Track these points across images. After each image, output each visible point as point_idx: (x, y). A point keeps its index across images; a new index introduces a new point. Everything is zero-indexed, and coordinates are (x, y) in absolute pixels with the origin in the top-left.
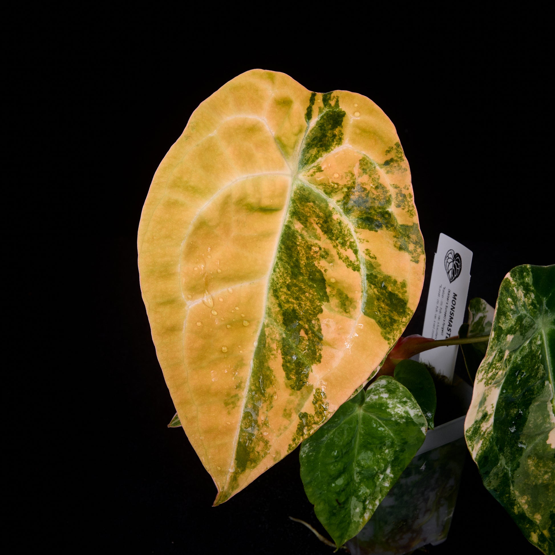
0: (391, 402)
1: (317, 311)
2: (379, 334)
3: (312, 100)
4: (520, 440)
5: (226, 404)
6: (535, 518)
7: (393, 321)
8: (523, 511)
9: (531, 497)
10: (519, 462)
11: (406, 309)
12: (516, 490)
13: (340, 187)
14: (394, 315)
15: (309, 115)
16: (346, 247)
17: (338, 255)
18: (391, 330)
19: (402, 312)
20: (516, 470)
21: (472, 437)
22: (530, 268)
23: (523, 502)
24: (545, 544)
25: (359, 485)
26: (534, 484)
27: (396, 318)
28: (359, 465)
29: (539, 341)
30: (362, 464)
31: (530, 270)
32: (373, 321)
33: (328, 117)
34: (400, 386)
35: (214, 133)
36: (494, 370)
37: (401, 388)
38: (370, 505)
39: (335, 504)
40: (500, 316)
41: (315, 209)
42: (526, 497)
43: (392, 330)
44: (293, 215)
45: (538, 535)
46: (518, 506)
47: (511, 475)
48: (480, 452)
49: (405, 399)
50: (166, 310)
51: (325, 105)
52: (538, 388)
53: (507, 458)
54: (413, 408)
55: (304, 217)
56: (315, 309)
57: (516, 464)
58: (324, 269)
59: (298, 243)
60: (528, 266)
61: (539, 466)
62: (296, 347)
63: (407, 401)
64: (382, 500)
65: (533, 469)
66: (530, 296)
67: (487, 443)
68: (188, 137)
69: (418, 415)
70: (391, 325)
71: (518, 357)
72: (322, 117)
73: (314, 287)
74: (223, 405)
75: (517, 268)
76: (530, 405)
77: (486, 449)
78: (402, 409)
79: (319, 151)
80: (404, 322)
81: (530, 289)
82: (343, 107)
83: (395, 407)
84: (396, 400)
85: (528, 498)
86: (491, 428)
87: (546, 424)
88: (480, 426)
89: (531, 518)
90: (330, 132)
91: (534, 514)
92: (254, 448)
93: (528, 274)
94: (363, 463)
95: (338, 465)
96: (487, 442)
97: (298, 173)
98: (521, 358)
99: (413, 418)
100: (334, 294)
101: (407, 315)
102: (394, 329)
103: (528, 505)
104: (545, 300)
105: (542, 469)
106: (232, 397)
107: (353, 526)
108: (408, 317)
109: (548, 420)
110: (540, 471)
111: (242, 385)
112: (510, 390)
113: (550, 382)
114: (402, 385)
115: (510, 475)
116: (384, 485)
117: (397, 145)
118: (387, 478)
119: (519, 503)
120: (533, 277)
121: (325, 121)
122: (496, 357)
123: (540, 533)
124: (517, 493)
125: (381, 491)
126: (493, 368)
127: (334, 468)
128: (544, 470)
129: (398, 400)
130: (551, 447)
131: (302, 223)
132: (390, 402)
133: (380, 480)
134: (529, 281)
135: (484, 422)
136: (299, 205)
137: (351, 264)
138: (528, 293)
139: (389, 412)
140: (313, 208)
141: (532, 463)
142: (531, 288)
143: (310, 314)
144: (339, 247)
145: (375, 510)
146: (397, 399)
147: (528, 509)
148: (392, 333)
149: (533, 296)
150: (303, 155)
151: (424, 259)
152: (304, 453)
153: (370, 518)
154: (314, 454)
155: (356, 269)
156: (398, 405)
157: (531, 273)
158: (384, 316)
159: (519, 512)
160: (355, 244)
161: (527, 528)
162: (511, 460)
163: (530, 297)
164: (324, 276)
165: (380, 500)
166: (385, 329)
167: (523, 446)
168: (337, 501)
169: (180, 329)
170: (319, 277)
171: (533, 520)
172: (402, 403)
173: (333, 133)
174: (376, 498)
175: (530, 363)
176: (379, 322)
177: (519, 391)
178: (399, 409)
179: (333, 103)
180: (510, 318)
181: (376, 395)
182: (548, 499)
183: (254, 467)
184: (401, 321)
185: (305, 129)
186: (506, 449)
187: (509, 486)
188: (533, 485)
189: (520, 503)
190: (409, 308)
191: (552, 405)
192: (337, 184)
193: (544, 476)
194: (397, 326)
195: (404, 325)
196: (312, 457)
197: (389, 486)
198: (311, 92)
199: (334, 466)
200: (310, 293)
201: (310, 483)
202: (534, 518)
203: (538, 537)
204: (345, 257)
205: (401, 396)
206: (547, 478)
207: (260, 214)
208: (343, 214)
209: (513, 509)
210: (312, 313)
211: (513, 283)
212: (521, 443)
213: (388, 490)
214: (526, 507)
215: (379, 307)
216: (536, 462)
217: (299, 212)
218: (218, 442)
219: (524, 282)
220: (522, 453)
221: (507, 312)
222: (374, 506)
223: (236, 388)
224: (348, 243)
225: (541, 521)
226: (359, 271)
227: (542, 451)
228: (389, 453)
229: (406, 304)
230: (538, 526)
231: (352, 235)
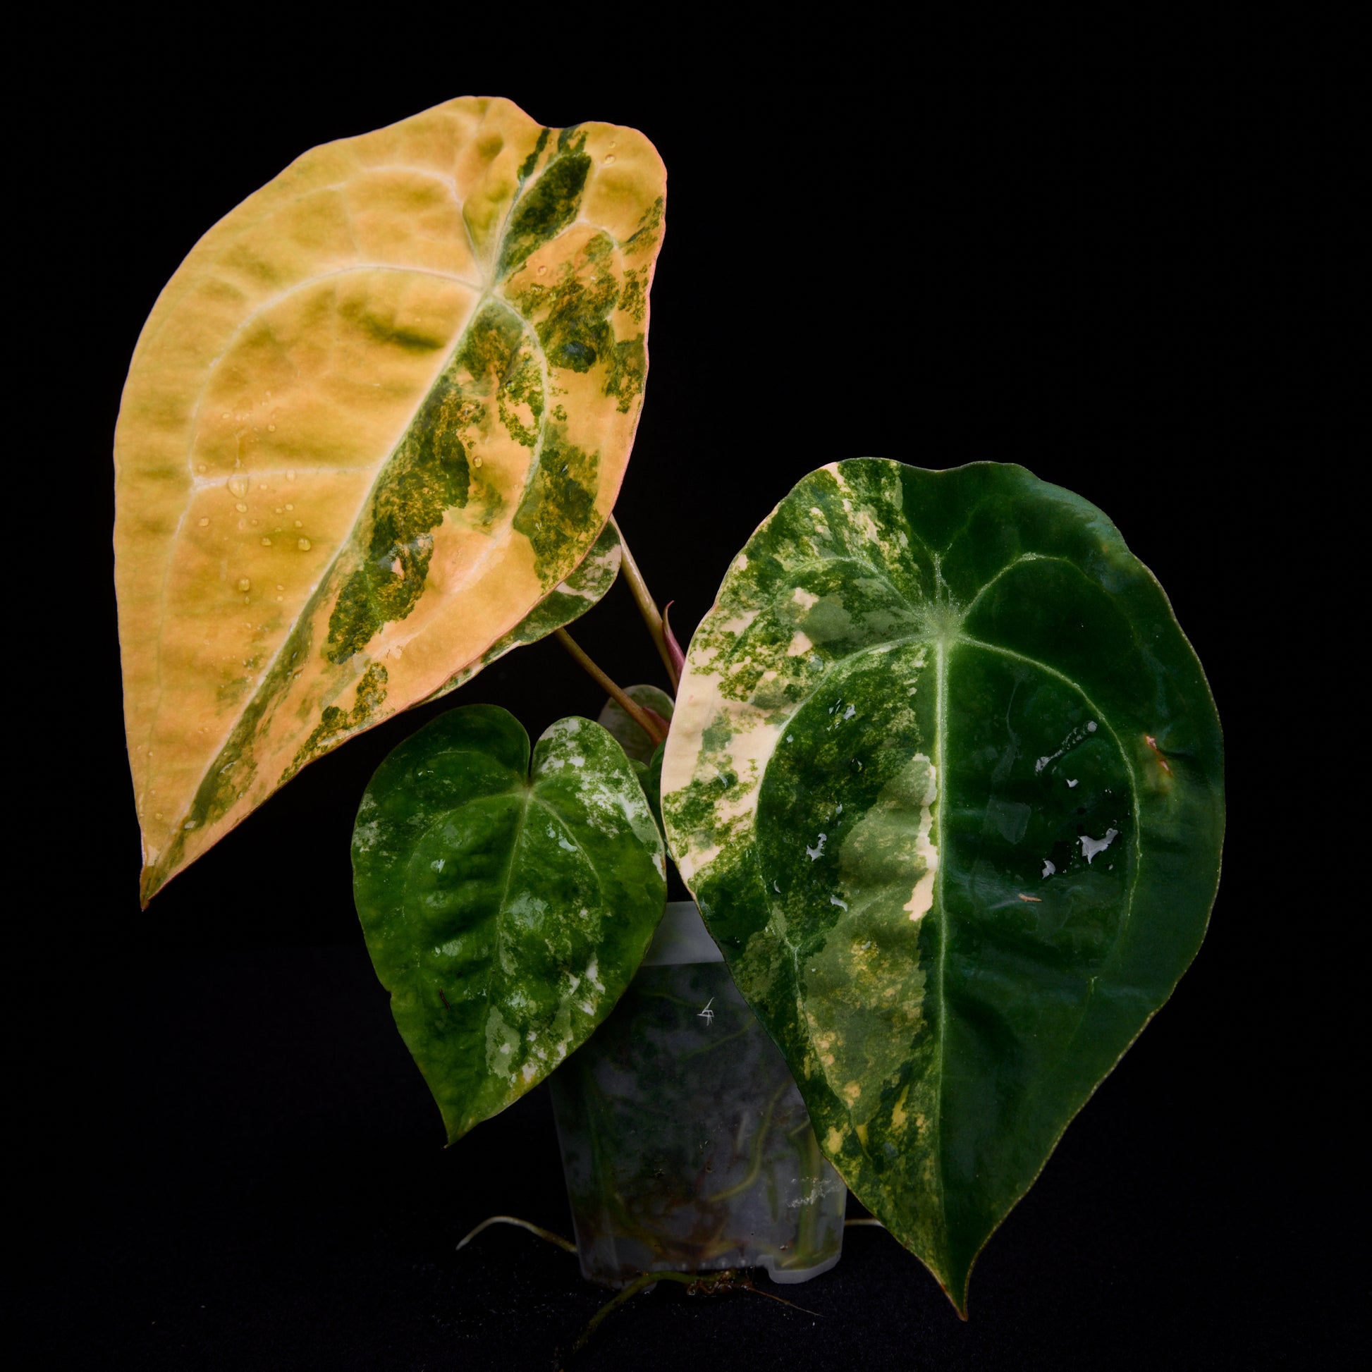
0: (588, 779)
1: (431, 520)
2: (531, 566)
3: (542, 142)
4: (838, 890)
5: (221, 695)
6: (846, 1092)
7: (562, 539)
8: (822, 1070)
9: (846, 1039)
10: (823, 940)
11: (589, 512)
12: (810, 1011)
13: (545, 292)
14: (566, 525)
15: (527, 169)
16: (521, 400)
17: (499, 414)
18: (552, 558)
19: (581, 521)
20: (811, 954)
21: (681, 820)
22: (897, 469)
23: (823, 1046)
24: (854, 1159)
25: (513, 984)
26: (858, 1007)
27: (568, 532)
28: (511, 927)
29: (919, 660)
30: (517, 925)
31: (897, 473)
32: (526, 539)
33: (560, 171)
34: (606, 737)
35: (339, 186)
36: (748, 660)
37: (607, 743)
38: (542, 1049)
39: (436, 1001)
40: (780, 538)
41: (500, 342)
42: (833, 1036)
43: (555, 557)
44: (462, 359)
45: (845, 1135)
46: (813, 1055)
47: (799, 966)
48: (710, 872)
49: (616, 774)
50: (152, 489)
51: (560, 149)
52: (887, 758)
53: (795, 921)
54: (633, 798)
55: (481, 364)
56: (427, 514)
57: (816, 942)
58: (468, 441)
59: (445, 400)
60: (894, 464)
61: (880, 965)
62: (375, 589)
63: (621, 779)
64: (575, 1047)
65: (862, 970)
66: (898, 539)
67: (734, 859)
68: (284, 184)
69: (640, 816)
70: (554, 547)
71: (844, 671)
72: (550, 170)
73: (445, 479)
74: (214, 696)
75: (862, 462)
76: (872, 806)
77: (729, 872)
78: (608, 798)
79: (536, 241)
80: (581, 542)
81: (897, 520)
82: (590, 150)
83: (594, 790)
84: (598, 775)
85: (837, 1039)
86: (749, 824)
87: (899, 852)
88: (712, 804)
89: (837, 1092)
90: (562, 202)
91: (846, 1083)
92: (230, 777)
93: (892, 483)
94: (518, 923)
95: (444, 898)
96: (734, 856)
97: (494, 284)
98: (850, 674)
99: (632, 825)
100: (480, 496)
101: (591, 526)
102: (558, 556)
103: (834, 1056)
104: (937, 560)
105: (887, 976)
106: (234, 682)
107: (490, 1086)
108: (592, 531)
109: (909, 846)
110: (880, 979)
111: (261, 663)
112: (806, 738)
113: (933, 762)
114: (610, 736)
115: (797, 968)
116: (580, 1007)
117: (658, 202)
118: (590, 990)
119: (814, 1049)
120: (904, 492)
121: (554, 178)
122: (757, 630)
123: (850, 1133)
124: (811, 1020)
125: (573, 1022)
126: (746, 653)
127: (435, 904)
128: (890, 978)
129: (603, 775)
130: (908, 918)
131: (474, 375)
132: (586, 777)
133: (572, 991)
134: (894, 501)
135: (724, 796)
136: (477, 341)
137: (522, 434)
138: (892, 531)
139: (579, 800)
140: (496, 341)
141: (863, 955)
142: (899, 518)
143: (416, 524)
144: (506, 399)
145: (553, 1067)
146: (601, 770)
147: (833, 1068)
148: (554, 565)
149: (904, 540)
150: (506, 247)
151: (640, 403)
152: (366, 842)
153: (539, 1081)
154: (394, 858)
155: (528, 441)
156: (602, 788)
157: (898, 481)
158: (548, 529)
159: (812, 1072)
160: (541, 397)
161: (824, 1117)
162: (803, 930)
163: (898, 541)
164: (466, 456)
165: (569, 1045)
166: (542, 555)
167: (842, 904)
168: (441, 994)
169: (169, 531)
170: (457, 456)
171: (840, 1097)
172: (612, 782)
173: (569, 204)
174: (560, 1037)
175: (871, 690)
176: (535, 540)
177: (831, 749)
178: (602, 796)
179: (572, 143)
180: (810, 552)
181: (560, 758)
182: (887, 1052)
183: (218, 817)
184: (577, 540)
185: (512, 192)
186: (793, 896)
187: (794, 1000)
188: (855, 1008)
189: (817, 1049)
190: (596, 512)
191: (932, 818)
192: (541, 287)
193: (884, 991)
194: (568, 550)
195: (581, 548)
196: (387, 863)
197: (596, 1014)
198: (542, 127)
199: (436, 899)
200: (432, 489)
201: (376, 925)
202: (844, 1093)
203: (844, 1142)
204: (511, 416)
205: (609, 765)
206: (891, 995)
207: (399, 350)
208: (538, 345)
209: (802, 1063)
210: (420, 522)
211: (845, 489)
212: (840, 896)
213: (593, 1026)
214: (828, 1061)
215: (545, 511)
216: (875, 955)
217: (474, 353)
218: (178, 766)
219: (879, 500)
220: (837, 919)
221: (801, 535)
222: (552, 1053)
223: (246, 666)
224: (526, 394)
225: (857, 1101)
226: (531, 445)
227: (886, 923)
228: (591, 920)
229: (591, 501)
230: (848, 1113)
231: (541, 381)
